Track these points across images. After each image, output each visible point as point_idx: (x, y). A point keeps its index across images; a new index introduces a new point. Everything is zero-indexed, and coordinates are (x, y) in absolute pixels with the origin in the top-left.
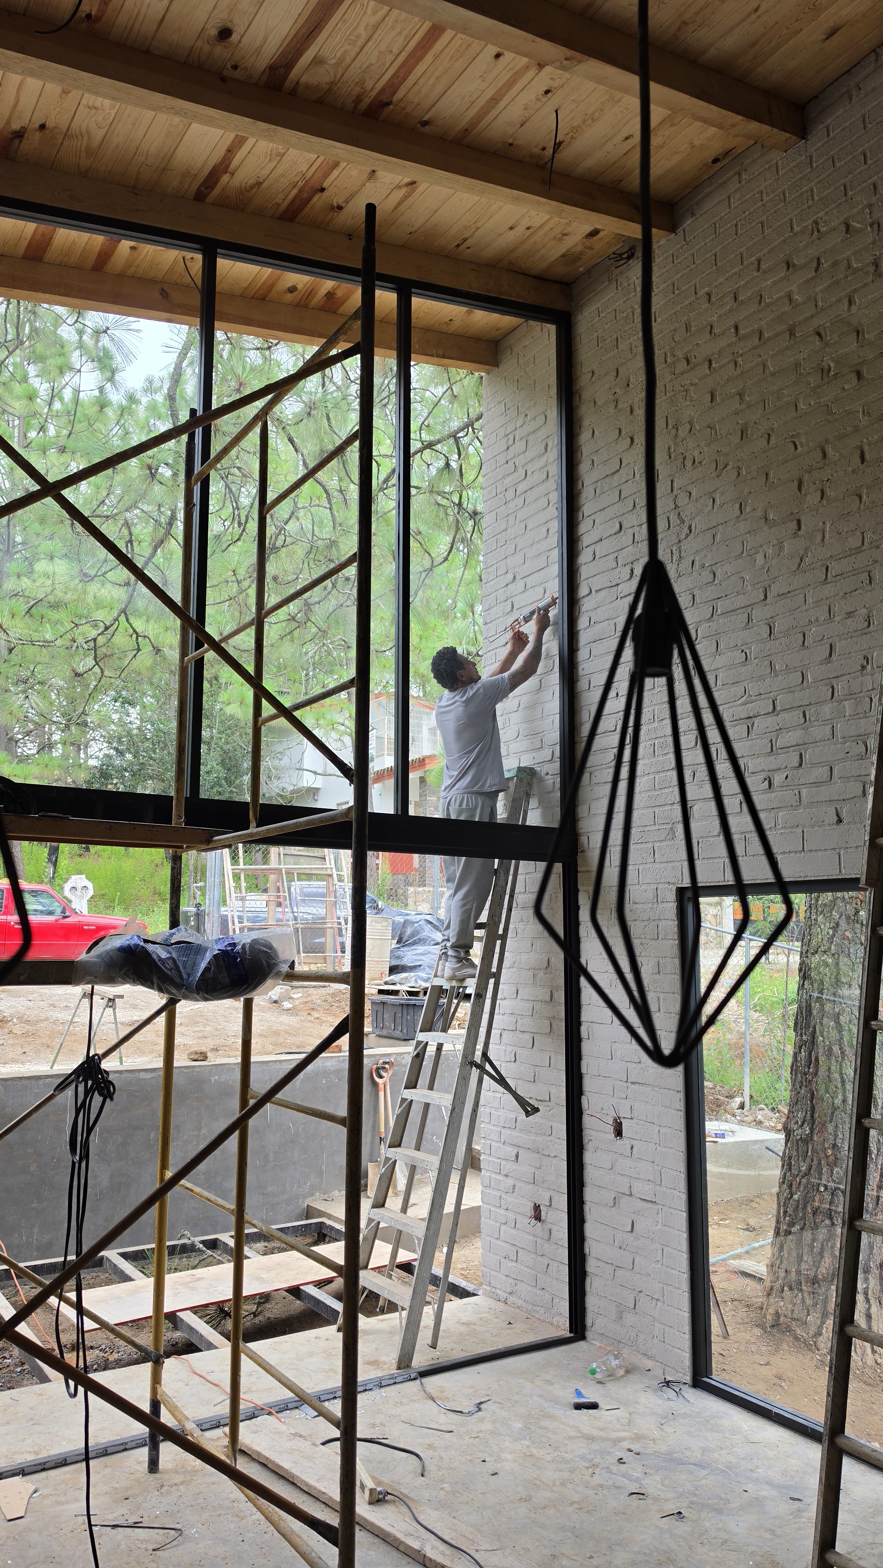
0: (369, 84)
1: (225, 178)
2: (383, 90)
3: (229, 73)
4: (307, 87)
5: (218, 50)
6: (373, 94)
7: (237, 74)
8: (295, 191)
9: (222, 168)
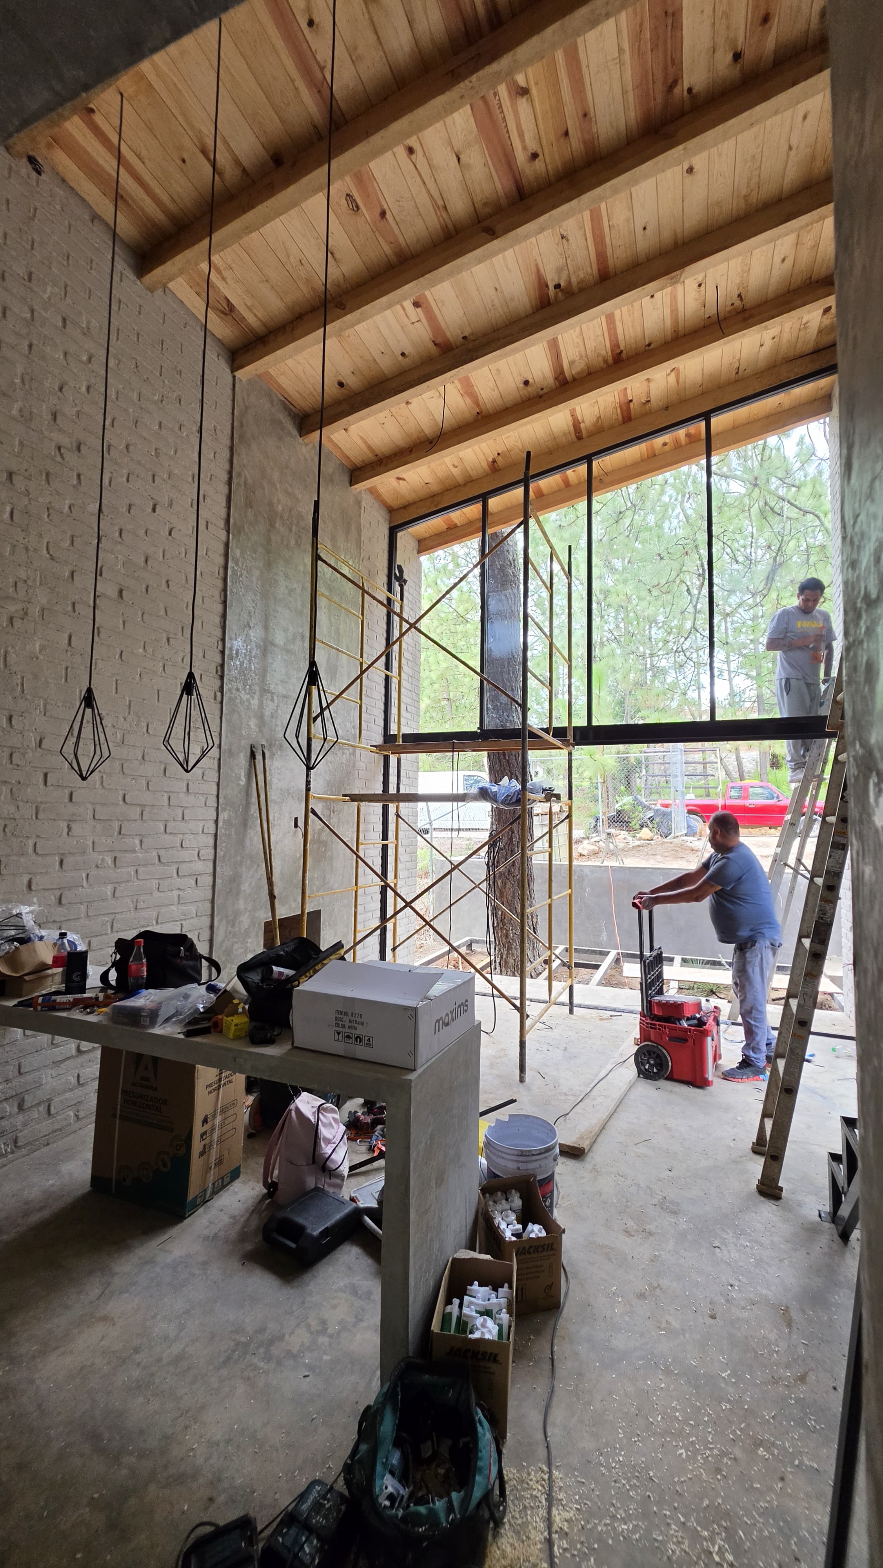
0: (603, 353)
1: (582, 425)
2: (612, 351)
3: (541, 393)
4: (578, 373)
5: (529, 389)
6: (610, 354)
7: (545, 391)
8: (619, 410)
9: (576, 424)
